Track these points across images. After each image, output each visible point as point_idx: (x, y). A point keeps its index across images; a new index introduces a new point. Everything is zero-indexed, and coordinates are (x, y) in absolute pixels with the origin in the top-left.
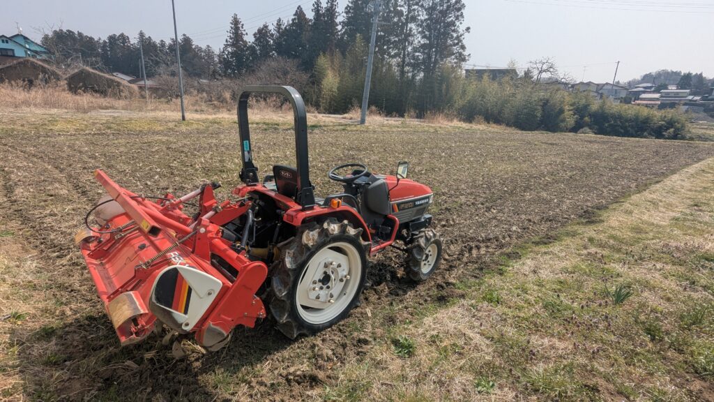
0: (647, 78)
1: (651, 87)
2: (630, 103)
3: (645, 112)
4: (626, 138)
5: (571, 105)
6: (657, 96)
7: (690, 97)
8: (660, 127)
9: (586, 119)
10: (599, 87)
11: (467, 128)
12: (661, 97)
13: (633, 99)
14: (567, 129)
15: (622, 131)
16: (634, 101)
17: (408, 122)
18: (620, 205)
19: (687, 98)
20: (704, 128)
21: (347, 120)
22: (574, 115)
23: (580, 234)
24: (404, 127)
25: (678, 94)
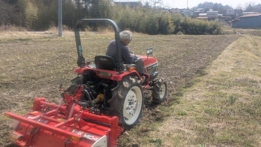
0: (200, 6)
1: (202, 10)
2: (195, 18)
3: (203, 22)
4: (198, 36)
5: (172, 20)
6: (205, 14)
7: (219, 15)
8: (211, 29)
9: (179, 27)
10: (181, 11)
12: (207, 15)
14: (172, 33)
15: (196, 32)
16: (197, 17)
17: (88, 34)
18: (211, 66)
19: (217, 15)
20: (226, 28)
21: (49, 35)
22: (174, 25)
23: (202, 80)
24: (87, 37)
25: (214, 13)
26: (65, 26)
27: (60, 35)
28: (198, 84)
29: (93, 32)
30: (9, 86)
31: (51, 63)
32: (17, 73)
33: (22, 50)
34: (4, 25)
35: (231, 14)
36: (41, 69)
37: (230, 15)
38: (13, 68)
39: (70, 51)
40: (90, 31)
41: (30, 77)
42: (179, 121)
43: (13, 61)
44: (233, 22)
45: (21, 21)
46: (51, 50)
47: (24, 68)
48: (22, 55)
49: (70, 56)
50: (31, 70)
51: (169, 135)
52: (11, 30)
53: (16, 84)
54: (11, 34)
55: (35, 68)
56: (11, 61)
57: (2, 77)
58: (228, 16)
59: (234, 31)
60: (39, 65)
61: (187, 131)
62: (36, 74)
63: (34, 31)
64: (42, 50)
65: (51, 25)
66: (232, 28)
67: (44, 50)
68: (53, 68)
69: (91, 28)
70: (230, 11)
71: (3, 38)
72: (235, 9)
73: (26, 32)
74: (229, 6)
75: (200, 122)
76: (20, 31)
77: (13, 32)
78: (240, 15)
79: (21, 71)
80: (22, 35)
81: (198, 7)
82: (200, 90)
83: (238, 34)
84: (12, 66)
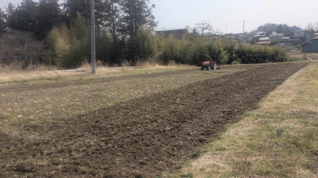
0: (260, 29)
1: (263, 34)
2: (255, 44)
3: (263, 48)
6: (267, 38)
7: (284, 38)
9: (234, 55)
10: (237, 36)
11: (165, 69)
12: (270, 39)
13: (256, 41)
14: (225, 63)
15: (255, 60)
16: (257, 43)
17: (126, 69)
18: (266, 98)
19: (283, 38)
20: (295, 54)
21: (81, 73)
22: (227, 54)
23: (251, 114)
24: (124, 73)
25: (278, 37)
26: (99, 62)
27: (93, 72)
28: (247, 118)
29: (131, 67)
30: (37, 129)
31: (83, 103)
32: (46, 115)
33: (51, 90)
34: (32, 65)
35: (300, 36)
36: (71, 109)
37: (299, 38)
38: (41, 110)
39: (104, 90)
40: (128, 66)
41: (60, 119)
42: (216, 157)
43: (41, 103)
44: (303, 46)
45: (50, 60)
46: (83, 89)
47: (53, 110)
48: (51, 96)
49: (103, 95)
50: (61, 111)
51: (202, 170)
52: (39, 69)
53: (44, 126)
54: (39, 74)
55: (65, 109)
56: (39, 103)
57: (30, 119)
58: (297, 39)
59: (304, 56)
60: (69, 106)
61: (222, 165)
62: (66, 115)
63: (65, 69)
64: (73, 90)
65: (83, 62)
66: (302, 53)
67: (76, 89)
68: (84, 108)
69: (129, 62)
70: (299, 32)
71: (31, 78)
72: (305, 30)
73: (55, 71)
74: (297, 27)
75: (239, 156)
76: (49, 70)
77: (41, 72)
78: (311, 37)
79: (50, 113)
80: (51, 74)
81: (258, 30)
82: (247, 124)
83: (310, 60)
84: (40, 108)
